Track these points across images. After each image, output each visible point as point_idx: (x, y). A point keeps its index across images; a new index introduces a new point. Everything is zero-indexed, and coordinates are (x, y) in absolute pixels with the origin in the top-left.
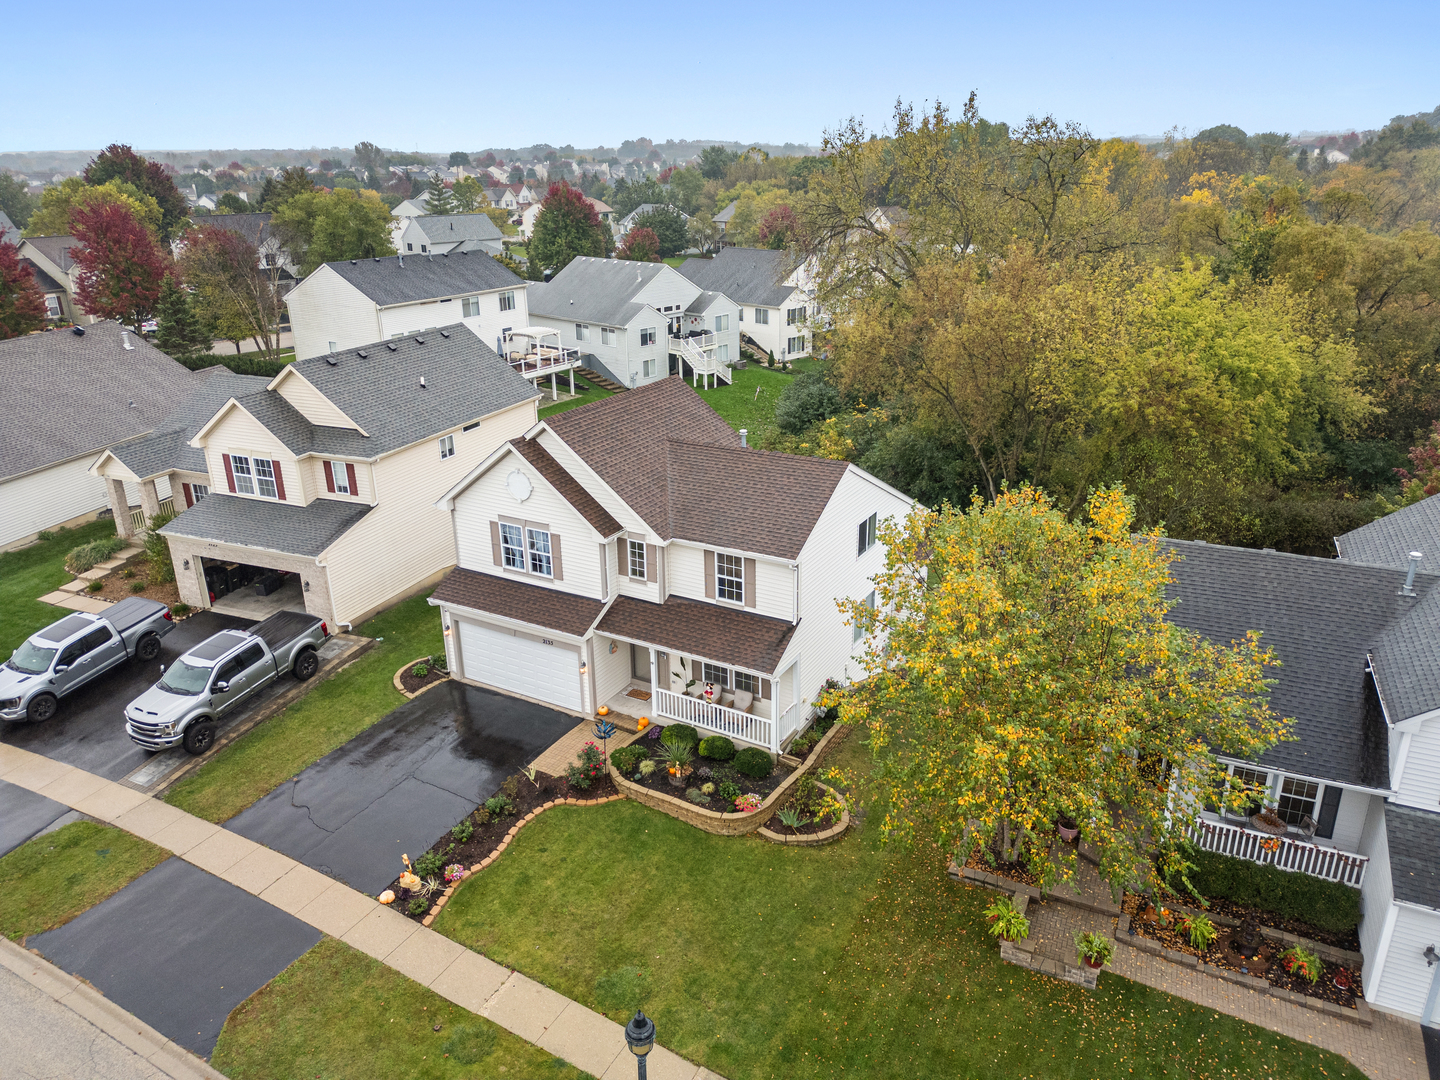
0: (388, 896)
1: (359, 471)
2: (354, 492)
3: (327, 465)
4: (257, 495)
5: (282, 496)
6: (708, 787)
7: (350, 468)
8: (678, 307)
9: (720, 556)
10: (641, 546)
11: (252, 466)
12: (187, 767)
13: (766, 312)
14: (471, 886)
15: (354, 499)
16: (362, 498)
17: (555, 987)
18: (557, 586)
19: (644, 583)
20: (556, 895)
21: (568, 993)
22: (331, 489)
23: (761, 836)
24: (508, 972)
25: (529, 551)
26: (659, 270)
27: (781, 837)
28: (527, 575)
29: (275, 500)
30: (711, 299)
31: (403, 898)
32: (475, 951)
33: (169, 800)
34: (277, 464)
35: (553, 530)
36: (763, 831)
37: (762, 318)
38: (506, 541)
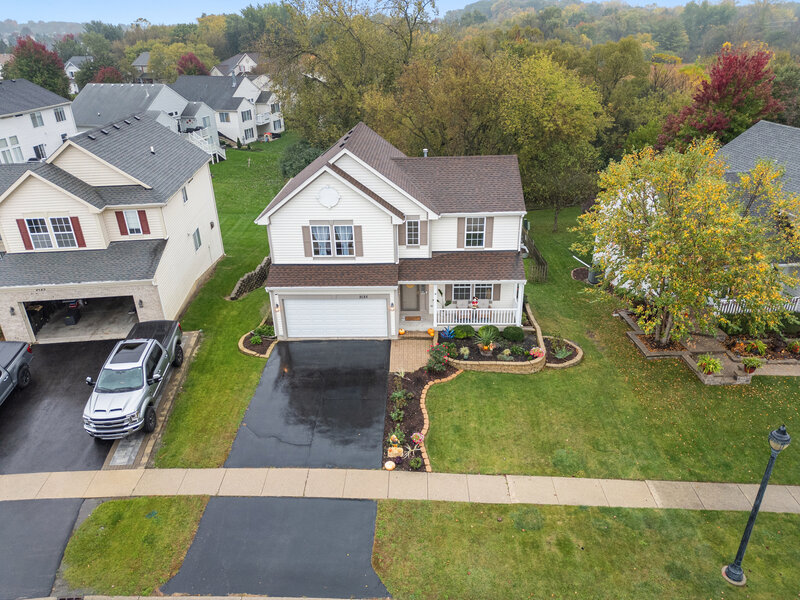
0: (390, 465)
1: (151, 216)
2: (146, 230)
3: (120, 215)
4: (56, 247)
5: (82, 243)
6: (507, 351)
7: (142, 214)
8: (176, 113)
9: (469, 220)
10: (416, 224)
11: (49, 225)
12: (151, 443)
13: (227, 114)
14: (431, 442)
15: (147, 237)
16: (156, 234)
17: (536, 474)
18: (359, 260)
19: (418, 247)
20: (483, 429)
21: (544, 474)
22: (124, 231)
23: (549, 368)
24: (502, 477)
25: (336, 241)
26: (160, 88)
27: (560, 365)
28: (334, 258)
29: (76, 248)
30: (197, 108)
31: (400, 463)
32: (471, 473)
33: (162, 465)
34: (75, 220)
35: (356, 223)
36: (548, 365)
37: (225, 118)
38: (314, 239)
